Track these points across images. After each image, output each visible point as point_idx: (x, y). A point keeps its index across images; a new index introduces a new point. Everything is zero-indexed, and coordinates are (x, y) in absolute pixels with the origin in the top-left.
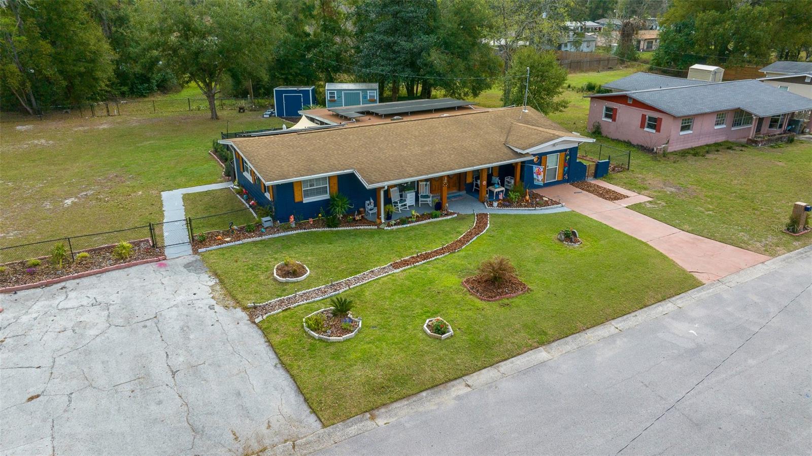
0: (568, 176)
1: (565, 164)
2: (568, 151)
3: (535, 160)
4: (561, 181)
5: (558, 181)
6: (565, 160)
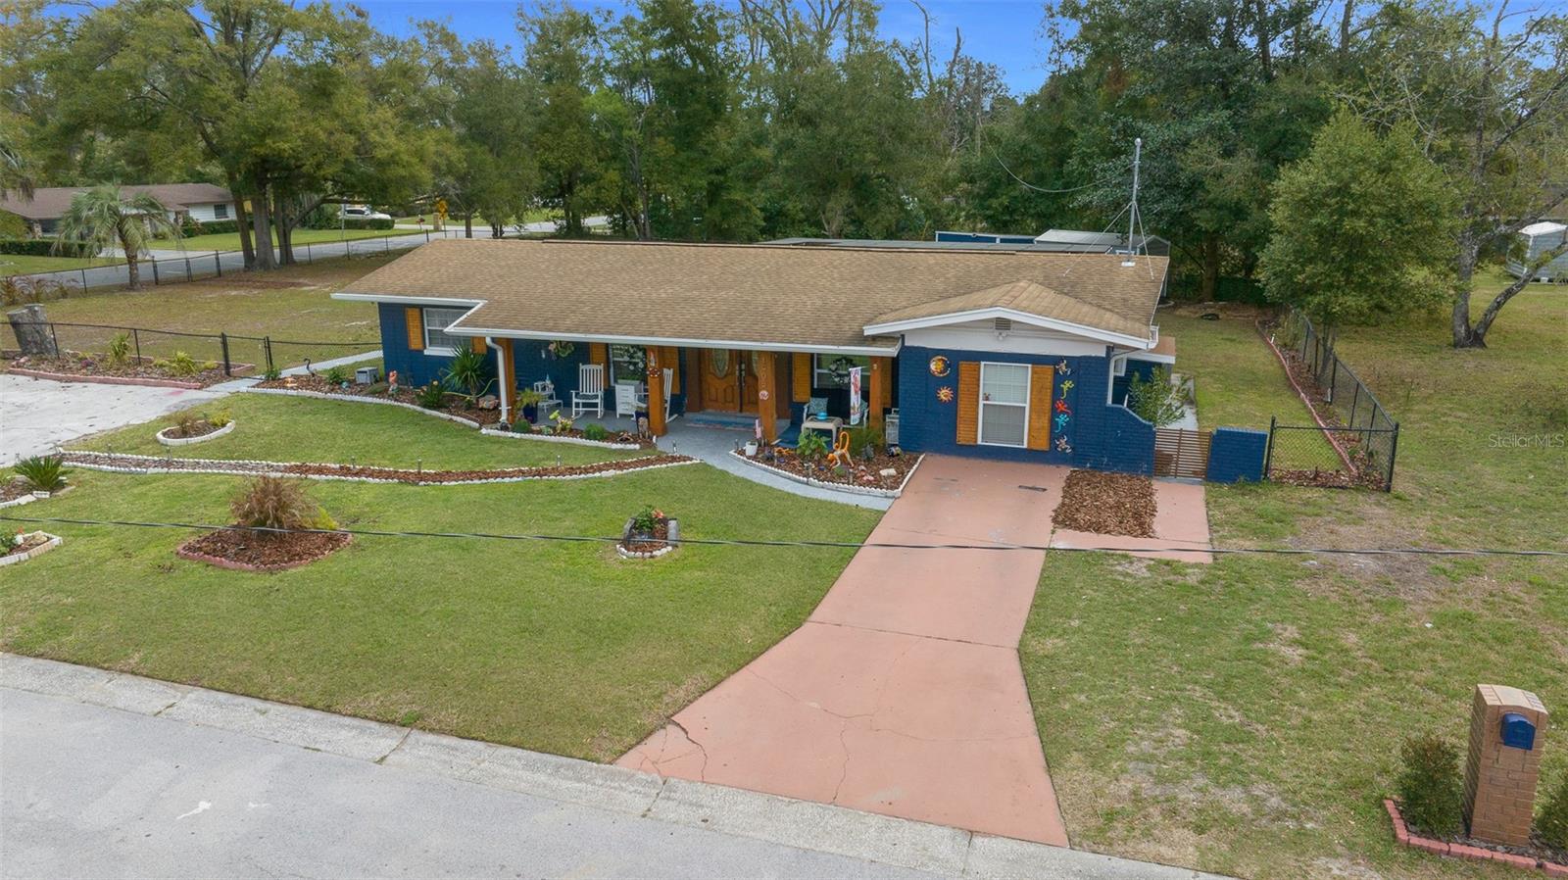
0: (1072, 443)
1: (1054, 403)
2: (1063, 366)
3: (933, 367)
4: (1043, 451)
5: (1032, 450)
6: (1056, 391)
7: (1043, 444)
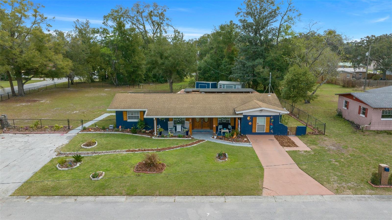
0: (273, 131)
1: (270, 123)
2: (272, 117)
3: (248, 118)
4: (268, 133)
5: (266, 133)
6: (271, 122)
7: (268, 131)
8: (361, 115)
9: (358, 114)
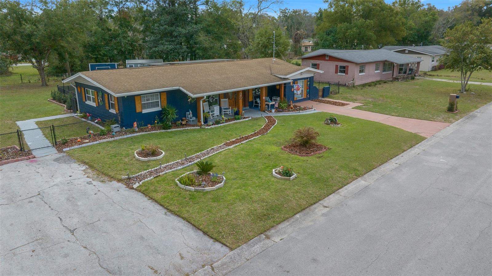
0: (309, 96)
1: (307, 87)
2: (308, 79)
3: (291, 83)
4: (306, 98)
8: (339, 74)
9: (335, 73)
